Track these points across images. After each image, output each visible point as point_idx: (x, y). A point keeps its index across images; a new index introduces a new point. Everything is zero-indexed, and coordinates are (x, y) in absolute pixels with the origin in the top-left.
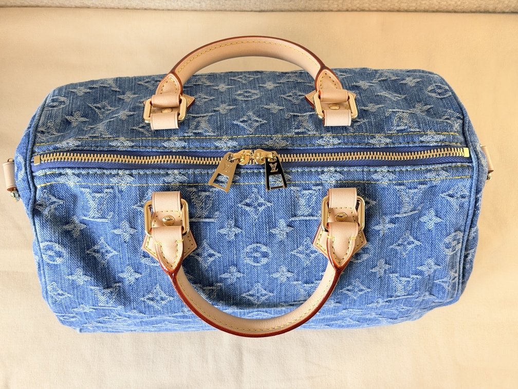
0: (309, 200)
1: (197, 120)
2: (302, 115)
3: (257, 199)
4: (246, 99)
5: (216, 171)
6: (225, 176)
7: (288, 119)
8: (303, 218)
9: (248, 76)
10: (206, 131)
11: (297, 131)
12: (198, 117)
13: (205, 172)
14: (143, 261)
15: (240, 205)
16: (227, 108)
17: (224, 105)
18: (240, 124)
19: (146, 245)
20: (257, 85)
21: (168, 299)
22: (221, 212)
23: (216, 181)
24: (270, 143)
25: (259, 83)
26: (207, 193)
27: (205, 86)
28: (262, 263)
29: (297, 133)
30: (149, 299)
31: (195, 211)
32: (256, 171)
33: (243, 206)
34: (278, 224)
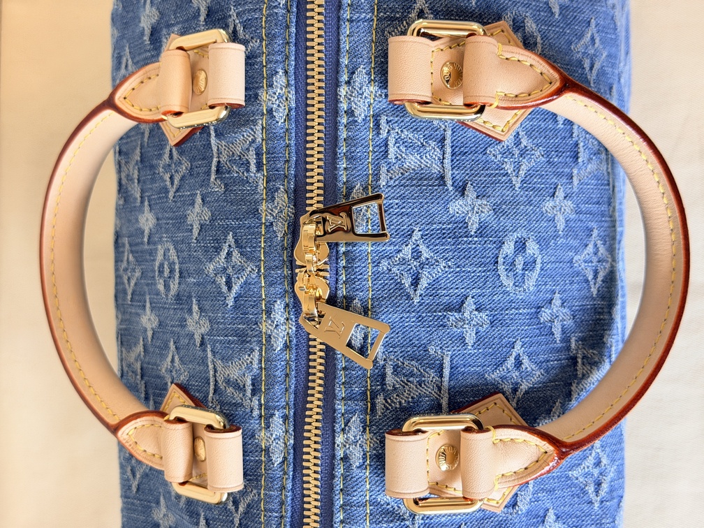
0: (410, 146)
1: (222, 385)
2: (215, 155)
3: (403, 262)
4: (177, 275)
5: (341, 350)
6: (352, 332)
7: (226, 185)
8: (447, 161)
9: (124, 265)
10: (249, 368)
11: (253, 168)
12: (216, 381)
13: (341, 374)
14: (523, 507)
15: (417, 300)
16: (196, 316)
17: (190, 322)
18: (234, 291)
19: (494, 503)
20: (146, 247)
21: (599, 451)
22: (430, 342)
23: (362, 351)
24: (280, 228)
25: (142, 243)
26: (389, 371)
27: (145, 356)
28: (537, 252)
29: (259, 166)
30: (597, 492)
31: (427, 398)
32: (343, 263)
33: (418, 292)
34: (459, 217)
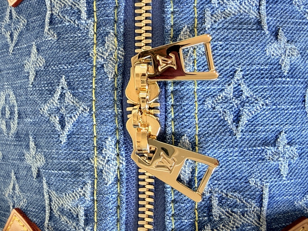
1: (56, 214)
2: (49, 9)
3: (226, 100)
4: (16, 116)
6: (181, 167)
7: (59, 34)
8: (263, 8)
10: (82, 199)
11: (84, 15)
12: (51, 209)
15: (239, 135)
16: (33, 152)
17: (27, 156)
18: (67, 129)
22: (250, 174)
23: (190, 184)
24: (111, 70)
26: (215, 202)
29: (90, 13)
31: (249, 227)
32: (171, 101)
33: (240, 128)
34: (273, 59)
